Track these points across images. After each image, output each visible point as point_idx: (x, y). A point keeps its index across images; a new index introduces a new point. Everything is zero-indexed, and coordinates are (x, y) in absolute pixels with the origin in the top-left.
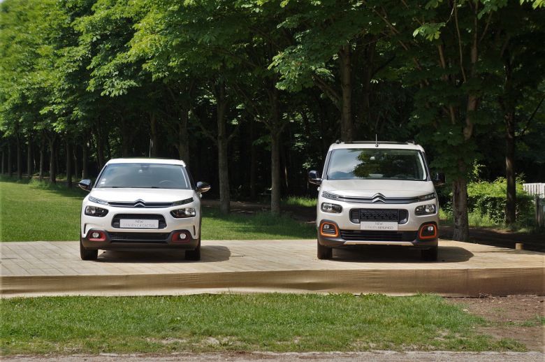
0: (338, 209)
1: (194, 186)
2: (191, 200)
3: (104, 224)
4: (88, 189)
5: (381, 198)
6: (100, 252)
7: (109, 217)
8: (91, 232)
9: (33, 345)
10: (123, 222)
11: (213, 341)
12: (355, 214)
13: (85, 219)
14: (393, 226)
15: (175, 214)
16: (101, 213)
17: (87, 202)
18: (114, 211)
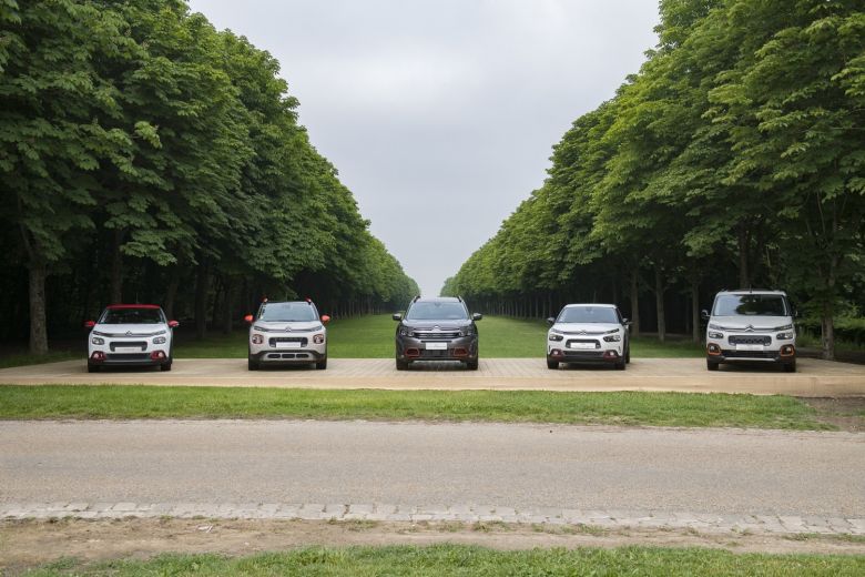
0: (719, 336)
1: (620, 321)
2: (618, 330)
3: (561, 346)
4: (552, 323)
5: (751, 329)
6: (560, 364)
7: (564, 341)
8: (553, 351)
9: (506, 416)
10: (573, 345)
11: (617, 418)
12: (732, 340)
13: (550, 343)
14: (760, 347)
15: (606, 339)
16: (559, 339)
17: (551, 332)
18: (567, 337)
